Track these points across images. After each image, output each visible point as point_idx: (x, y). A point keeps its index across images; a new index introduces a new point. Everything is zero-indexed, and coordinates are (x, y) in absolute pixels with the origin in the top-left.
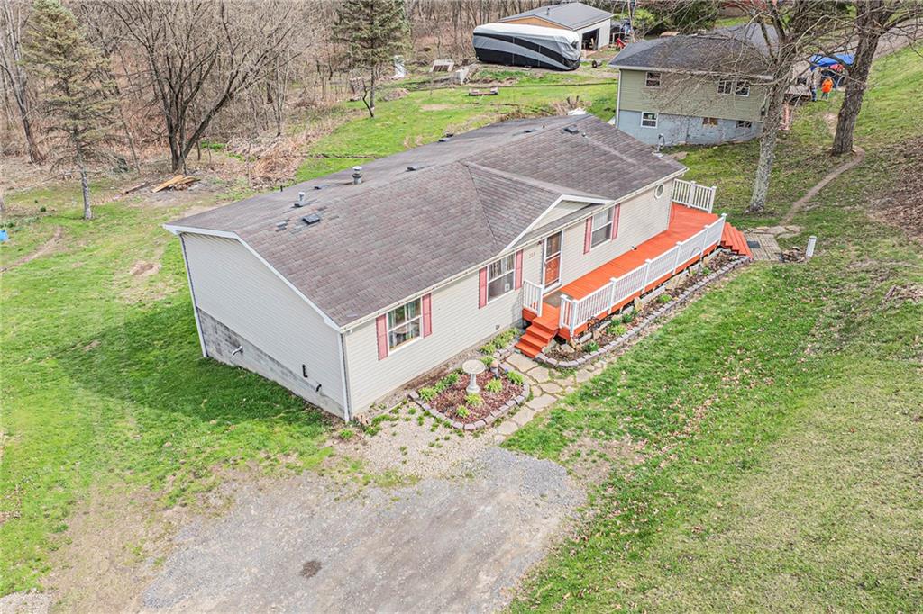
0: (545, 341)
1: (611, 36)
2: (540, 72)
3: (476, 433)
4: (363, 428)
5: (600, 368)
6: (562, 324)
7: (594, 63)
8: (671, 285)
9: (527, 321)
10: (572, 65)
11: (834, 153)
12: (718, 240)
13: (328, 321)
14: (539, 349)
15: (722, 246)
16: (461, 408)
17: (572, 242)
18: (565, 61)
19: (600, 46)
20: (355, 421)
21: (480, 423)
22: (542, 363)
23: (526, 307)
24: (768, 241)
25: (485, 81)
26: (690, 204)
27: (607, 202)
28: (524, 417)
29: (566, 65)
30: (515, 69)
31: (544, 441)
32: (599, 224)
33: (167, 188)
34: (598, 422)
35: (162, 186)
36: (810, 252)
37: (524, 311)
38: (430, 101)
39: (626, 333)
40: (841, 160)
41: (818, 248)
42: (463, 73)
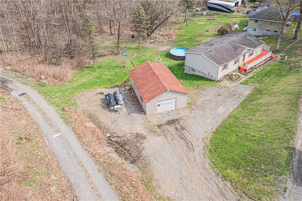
0: (243, 71)
1: (242, 3)
2: (225, 13)
3: (235, 82)
4: (219, 81)
5: (252, 75)
6: (246, 68)
7: (238, 11)
8: (262, 63)
9: (239, 68)
10: (233, 12)
11: (294, 39)
12: (270, 56)
13: (217, 65)
14: (242, 72)
15: (271, 57)
16: (233, 79)
17: (247, 55)
18: (231, 11)
19: (239, 5)
20: (218, 80)
21: (236, 81)
22: (242, 74)
23: (240, 65)
24: (279, 56)
25: (211, 15)
26: (265, 49)
27: (253, 49)
28: (242, 81)
30: (218, 12)
31: (245, 84)
32: (251, 53)
33: (150, 42)
34: (252, 82)
35: (149, 42)
36: (286, 58)
37: (239, 66)
38: (199, 21)
39: (255, 70)
40: (295, 40)
41: (287, 58)
42: (205, 13)
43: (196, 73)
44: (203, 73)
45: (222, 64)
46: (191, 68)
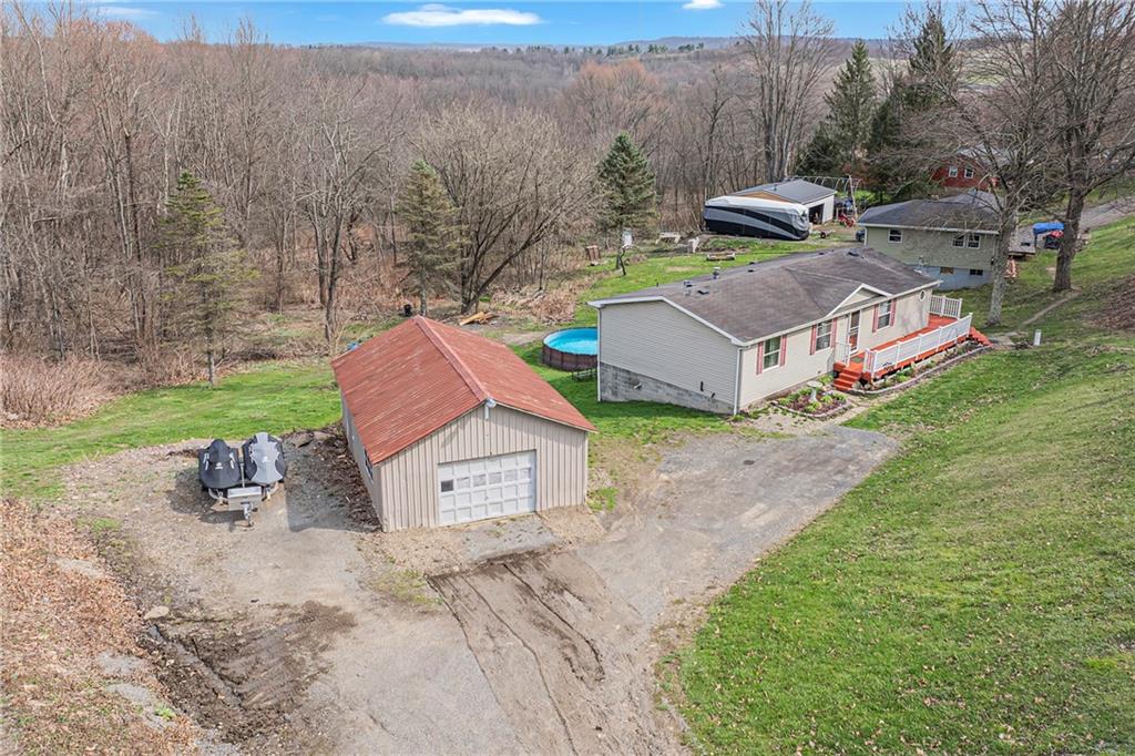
0: (853, 380)
1: (835, 211)
2: (772, 242)
3: (823, 419)
4: (747, 415)
5: (894, 396)
6: (865, 370)
7: (823, 233)
8: (935, 359)
9: (837, 371)
10: (802, 235)
11: (1057, 290)
12: (967, 333)
13: (735, 341)
14: (850, 386)
15: (970, 338)
16: (810, 407)
17: (866, 319)
18: (796, 232)
19: (824, 220)
20: (742, 413)
21: (824, 414)
22: (853, 393)
23: (837, 361)
24: (1005, 341)
25: (718, 250)
26: (942, 314)
27: (890, 296)
28: (850, 415)
29: (798, 235)
30: (746, 239)
31: (867, 425)
32: (882, 312)
33: (472, 322)
34: (900, 418)
35: (468, 321)
36: (1037, 342)
37: (835, 365)
38: (672, 265)
39: (907, 381)
40: (1061, 295)
41: (1042, 341)
42: (695, 242)
43: (646, 394)
44: (676, 388)
45: (756, 334)
46: (625, 375)
